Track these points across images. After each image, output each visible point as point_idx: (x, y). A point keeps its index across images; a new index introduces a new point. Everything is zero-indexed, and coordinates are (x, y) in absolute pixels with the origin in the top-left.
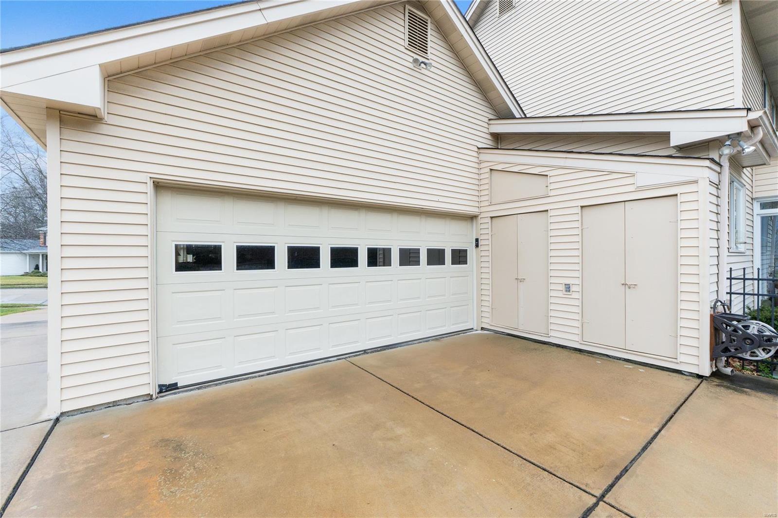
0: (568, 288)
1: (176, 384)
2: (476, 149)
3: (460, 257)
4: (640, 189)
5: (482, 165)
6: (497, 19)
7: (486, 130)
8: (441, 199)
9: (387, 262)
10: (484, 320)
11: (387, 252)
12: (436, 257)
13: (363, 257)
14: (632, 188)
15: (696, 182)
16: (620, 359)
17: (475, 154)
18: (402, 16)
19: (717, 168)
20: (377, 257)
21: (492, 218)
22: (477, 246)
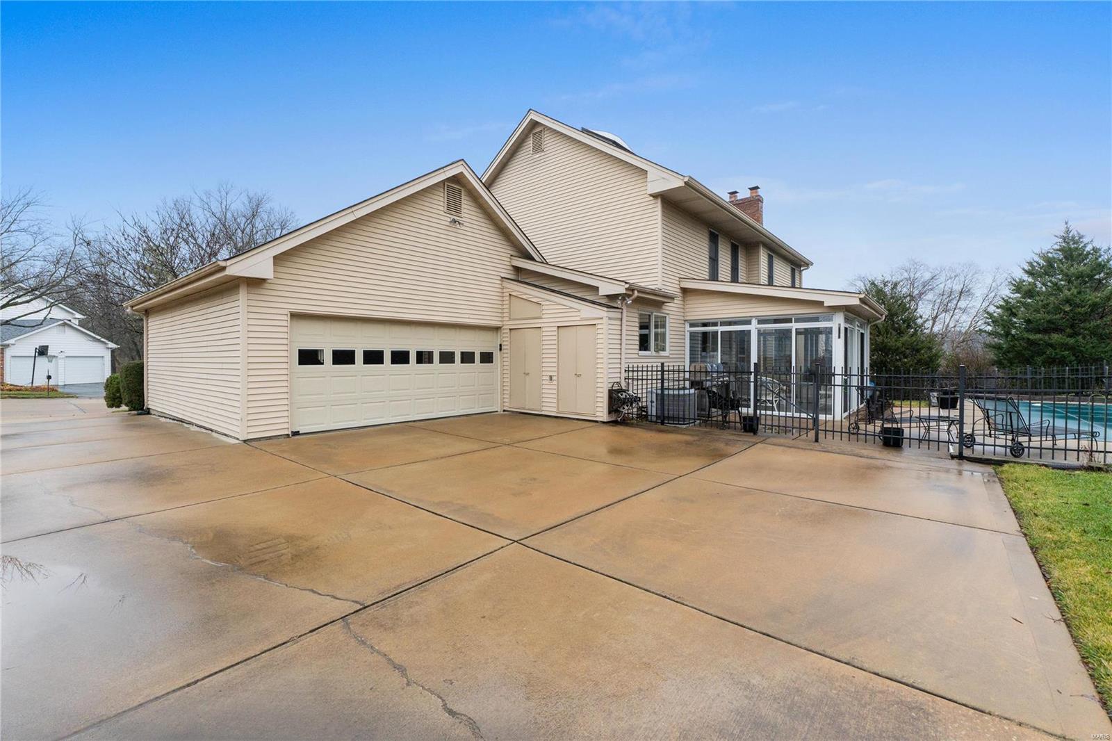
0: (551, 377)
1: (299, 432)
2: (500, 278)
3: (487, 358)
4: (582, 319)
5: (505, 290)
6: (530, 155)
7: (508, 264)
8: (471, 316)
9: (430, 361)
10: (505, 404)
11: (430, 354)
12: (467, 358)
13: (413, 357)
14: (578, 318)
15: (602, 318)
16: (574, 419)
17: (499, 282)
18: (442, 190)
19: (621, 311)
20: (424, 357)
21: (510, 329)
22: (501, 349)
